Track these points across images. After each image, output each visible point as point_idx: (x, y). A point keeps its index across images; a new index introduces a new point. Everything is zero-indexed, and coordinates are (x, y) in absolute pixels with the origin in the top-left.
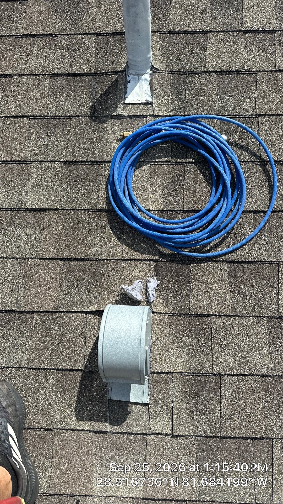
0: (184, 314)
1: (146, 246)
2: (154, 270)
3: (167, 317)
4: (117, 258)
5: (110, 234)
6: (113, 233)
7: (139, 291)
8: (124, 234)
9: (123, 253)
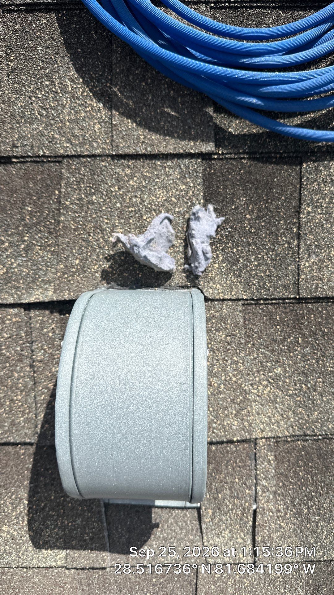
0: (284, 299)
1: (178, 113)
2: (204, 185)
3: (240, 308)
4: (98, 151)
5: (72, 80)
6: (81, 77)
7: (164, 244)
8: (111, 80)
9: (112, 136)
